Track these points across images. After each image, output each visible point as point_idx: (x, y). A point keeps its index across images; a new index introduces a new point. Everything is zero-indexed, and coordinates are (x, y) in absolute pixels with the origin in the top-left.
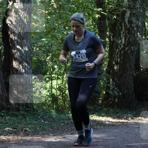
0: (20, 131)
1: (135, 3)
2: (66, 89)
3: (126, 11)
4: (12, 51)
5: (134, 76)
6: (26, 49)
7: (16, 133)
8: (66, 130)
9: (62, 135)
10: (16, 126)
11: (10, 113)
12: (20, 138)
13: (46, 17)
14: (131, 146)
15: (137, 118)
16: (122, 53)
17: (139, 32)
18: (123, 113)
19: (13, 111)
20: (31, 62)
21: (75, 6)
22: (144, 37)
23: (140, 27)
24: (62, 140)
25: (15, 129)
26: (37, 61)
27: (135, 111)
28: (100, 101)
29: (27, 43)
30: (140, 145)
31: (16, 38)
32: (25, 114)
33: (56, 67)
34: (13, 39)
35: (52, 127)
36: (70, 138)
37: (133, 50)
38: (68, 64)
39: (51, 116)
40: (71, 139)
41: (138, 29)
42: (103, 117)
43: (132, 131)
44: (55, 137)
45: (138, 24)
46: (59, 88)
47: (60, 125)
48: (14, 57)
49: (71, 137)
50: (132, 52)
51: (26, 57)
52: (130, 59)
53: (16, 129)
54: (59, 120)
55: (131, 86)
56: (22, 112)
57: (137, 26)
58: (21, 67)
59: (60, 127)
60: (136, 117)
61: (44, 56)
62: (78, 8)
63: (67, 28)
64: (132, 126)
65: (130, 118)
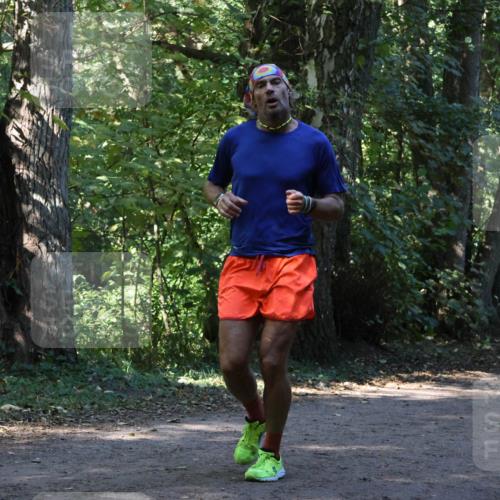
0: (42, 414)
1: (336, 93)
2: (161, 308)
3: (313, 113)
4: (21, 208)
5: (333, 277)
6: (58, 203)
7: (29, 419)
8: (159, 412)
9: (148, 426)
10: (30, 399)
11: (14, 367)
12: (40, 429)
13: (110, 123)
14: (325, 454)
15: (341, 384)
17: (347, 167)
18: (305, 372)
19: (23, 362)
20: (70, 236)
21: (184, 97)
22: (358, 180)
23: (348, 153)
24: (149, 437)
25: (26, 407)
26: (85, 235)
27: (336, 367)
29: (59, 187)
30: (346, 452)
31: (31, 175)
32: (52, 370)
33: (133, 251)
34: (25, 177)
35: (124, 406)
36: (170, 432)
38: (165, 245)
39: (120, 376)
40: (171, 436)
41: (342, 159)
43: (327, 417)
44: (132, 430)
45: (345, 144)
47: (142, 401)
48: (27, 224)
49: (173, 429)
51: (58, 222)
52: (322, 234)
53: (31, 407)
54: (141, 386)
56: (44, 365)
57: (342, 150)
58: (44, 248)
59: (144, 403)
60: (338, 381)
61: (102, 223)
62: (192, 101)
64: (327, 403)
65: (322, 384)
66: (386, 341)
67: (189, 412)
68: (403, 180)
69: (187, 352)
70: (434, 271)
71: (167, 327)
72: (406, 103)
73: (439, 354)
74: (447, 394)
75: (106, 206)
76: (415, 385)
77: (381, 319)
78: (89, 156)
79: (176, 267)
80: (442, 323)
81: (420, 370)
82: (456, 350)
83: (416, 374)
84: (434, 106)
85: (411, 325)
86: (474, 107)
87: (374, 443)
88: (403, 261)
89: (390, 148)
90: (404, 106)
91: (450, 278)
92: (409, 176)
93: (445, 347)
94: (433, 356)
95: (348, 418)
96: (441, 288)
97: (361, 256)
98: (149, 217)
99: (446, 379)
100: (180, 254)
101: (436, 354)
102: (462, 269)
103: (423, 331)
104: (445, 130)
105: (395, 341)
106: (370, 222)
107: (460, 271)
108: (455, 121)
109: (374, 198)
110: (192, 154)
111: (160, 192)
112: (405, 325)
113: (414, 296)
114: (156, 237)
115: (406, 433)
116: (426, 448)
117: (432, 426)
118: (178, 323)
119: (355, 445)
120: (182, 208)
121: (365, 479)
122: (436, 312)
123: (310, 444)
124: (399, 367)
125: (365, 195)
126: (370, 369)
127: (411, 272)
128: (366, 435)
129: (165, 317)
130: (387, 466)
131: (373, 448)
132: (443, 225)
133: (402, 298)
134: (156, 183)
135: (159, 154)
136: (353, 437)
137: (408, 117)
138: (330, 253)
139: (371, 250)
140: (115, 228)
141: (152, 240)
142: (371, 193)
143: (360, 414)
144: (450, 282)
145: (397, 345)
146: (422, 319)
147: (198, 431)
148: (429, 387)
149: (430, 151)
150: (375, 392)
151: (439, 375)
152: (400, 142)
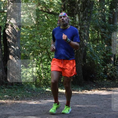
0: (14, 98)
1: (83, 22)
2: (42, 73)
3: (78, 27)
4: (9, 49)
5: (82, 65)
6: (18, 48)
7: (11, 99)
8: (41, 97)
9: (39, 100)
10: (11, 94)
11: (7, 87)
12: (13, 101)
13: (30, 29)
14: (80, 107)
16: (75, 52)
17: (86, 39)
18: (76, 88)
19: (9, 85)
20: (20, 56)
21: (47, 23)
22: (88, 43)
23: (86, 36)
24: (39, 103)
25: (10, 96)
26: (24, 55)
27: (83, 87)
28: (62, 81)
29: (18, 44)
30: (86, 107)
31: (11, 41)
33: (35, 59)
34: (10, 42)
35: (33, 96)
36: (44, 102)
37: (82, 50)
38: (43, 58)
39: (32, 89)
40: (44, 103)
42: (64, 90)
43: (81, 98)
44: (35, 102)
45: (85, 34)
46: (37, 72)
47: (37, 95)
48: (10, 53)
49: (45, 101)
50: (81, 51)
51: (18, 53)
52: (80, 56)
53: (11, 96)
54: (37, 91)
55: (80, 72)
56: (15, 86)
57: (84, 36)
58: (14, 59)
59: (38, 95)
60: (84, 90)
61: (28, 53)
62: (49, 24)
63: (42, 36)
64: (81, 95)
65: (80, 91)
66: (95, 81)
67: (48, 97)
68: (99, 43)
69: (48, 83)
70: (106, 64)
71: (43, 77)
72: (100, 25)
73: (108, 84)
74: (109, 93)
75: (29, 49)
76: (102, 91)
77: (94, 75)
78: (25, 37)
79: (45, 63)
80: (108, 76)
81: (103, 88)
82: (112, 83)
83: (102, 88)
84: (106, 25)
85: (101, 77)
86: (116, 25)
87: (92, 105)
88: (99, 62)
89: (96, 35)
90: (99, 25)
91: (110, 66)
92: (100, 42)
93: (109, 82)
94: (106, 84)
95: (86, 99)
96: (108, 68)
97: (89, 60)
98: (39, 51)
99: (109, 90)
100: (46, 60)
101: (107, 84)
102: (113, 64)
103: (104, 78)
104: (109, 31)
105: (97, 81)
106: (91, 53)
107: (112, 64)
108: (111, 29)
109: (92, 47)
110: (49, 36)
111: (41, 46)
112: (99, 77)
113: (101, 70)
114: (41, 56)
115: (100, 102)
116: (105, 106)
117: (106, 101)
118: (46, 76)
119: (88, 105)
120: (47, 49)
121: (90, 113)
122: (107, 74)
123: (77, 105)
124: (98, 87)
125: (90, 46)
126: (91, 87)
127: (101, 64)
128: (90, 103)
129: (43, 75)
130: (95, 110)
131: (92, 106)
132: (108, 53)
133: (99, 70)
134: (40, 43)
135: (41, 37)
136: (87, 103)
137: (100, 28)
138: (82, 60)
139: (91, 59)
140: (31, 54)
141: (40, 57)
142: (91, 46)
143: (89, 98)
144: (110, 67)
145: (98, 82)
146: (103, 75)
147: (51, 102)
148: (105, 91)
149: (105, 36)
150: (92, 93)
151: (108, 89)
152: (98, 34)
